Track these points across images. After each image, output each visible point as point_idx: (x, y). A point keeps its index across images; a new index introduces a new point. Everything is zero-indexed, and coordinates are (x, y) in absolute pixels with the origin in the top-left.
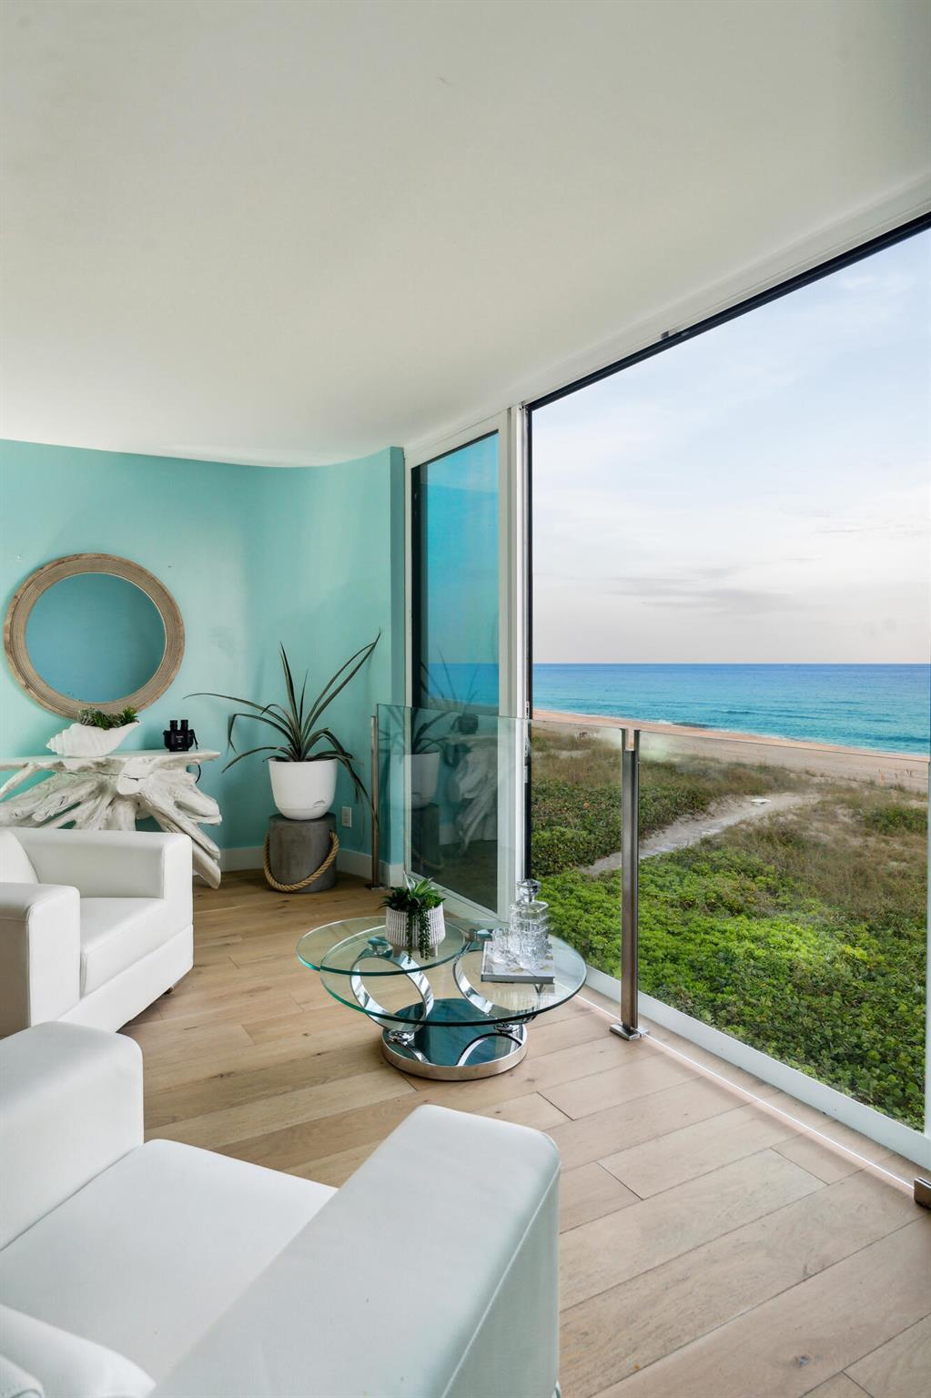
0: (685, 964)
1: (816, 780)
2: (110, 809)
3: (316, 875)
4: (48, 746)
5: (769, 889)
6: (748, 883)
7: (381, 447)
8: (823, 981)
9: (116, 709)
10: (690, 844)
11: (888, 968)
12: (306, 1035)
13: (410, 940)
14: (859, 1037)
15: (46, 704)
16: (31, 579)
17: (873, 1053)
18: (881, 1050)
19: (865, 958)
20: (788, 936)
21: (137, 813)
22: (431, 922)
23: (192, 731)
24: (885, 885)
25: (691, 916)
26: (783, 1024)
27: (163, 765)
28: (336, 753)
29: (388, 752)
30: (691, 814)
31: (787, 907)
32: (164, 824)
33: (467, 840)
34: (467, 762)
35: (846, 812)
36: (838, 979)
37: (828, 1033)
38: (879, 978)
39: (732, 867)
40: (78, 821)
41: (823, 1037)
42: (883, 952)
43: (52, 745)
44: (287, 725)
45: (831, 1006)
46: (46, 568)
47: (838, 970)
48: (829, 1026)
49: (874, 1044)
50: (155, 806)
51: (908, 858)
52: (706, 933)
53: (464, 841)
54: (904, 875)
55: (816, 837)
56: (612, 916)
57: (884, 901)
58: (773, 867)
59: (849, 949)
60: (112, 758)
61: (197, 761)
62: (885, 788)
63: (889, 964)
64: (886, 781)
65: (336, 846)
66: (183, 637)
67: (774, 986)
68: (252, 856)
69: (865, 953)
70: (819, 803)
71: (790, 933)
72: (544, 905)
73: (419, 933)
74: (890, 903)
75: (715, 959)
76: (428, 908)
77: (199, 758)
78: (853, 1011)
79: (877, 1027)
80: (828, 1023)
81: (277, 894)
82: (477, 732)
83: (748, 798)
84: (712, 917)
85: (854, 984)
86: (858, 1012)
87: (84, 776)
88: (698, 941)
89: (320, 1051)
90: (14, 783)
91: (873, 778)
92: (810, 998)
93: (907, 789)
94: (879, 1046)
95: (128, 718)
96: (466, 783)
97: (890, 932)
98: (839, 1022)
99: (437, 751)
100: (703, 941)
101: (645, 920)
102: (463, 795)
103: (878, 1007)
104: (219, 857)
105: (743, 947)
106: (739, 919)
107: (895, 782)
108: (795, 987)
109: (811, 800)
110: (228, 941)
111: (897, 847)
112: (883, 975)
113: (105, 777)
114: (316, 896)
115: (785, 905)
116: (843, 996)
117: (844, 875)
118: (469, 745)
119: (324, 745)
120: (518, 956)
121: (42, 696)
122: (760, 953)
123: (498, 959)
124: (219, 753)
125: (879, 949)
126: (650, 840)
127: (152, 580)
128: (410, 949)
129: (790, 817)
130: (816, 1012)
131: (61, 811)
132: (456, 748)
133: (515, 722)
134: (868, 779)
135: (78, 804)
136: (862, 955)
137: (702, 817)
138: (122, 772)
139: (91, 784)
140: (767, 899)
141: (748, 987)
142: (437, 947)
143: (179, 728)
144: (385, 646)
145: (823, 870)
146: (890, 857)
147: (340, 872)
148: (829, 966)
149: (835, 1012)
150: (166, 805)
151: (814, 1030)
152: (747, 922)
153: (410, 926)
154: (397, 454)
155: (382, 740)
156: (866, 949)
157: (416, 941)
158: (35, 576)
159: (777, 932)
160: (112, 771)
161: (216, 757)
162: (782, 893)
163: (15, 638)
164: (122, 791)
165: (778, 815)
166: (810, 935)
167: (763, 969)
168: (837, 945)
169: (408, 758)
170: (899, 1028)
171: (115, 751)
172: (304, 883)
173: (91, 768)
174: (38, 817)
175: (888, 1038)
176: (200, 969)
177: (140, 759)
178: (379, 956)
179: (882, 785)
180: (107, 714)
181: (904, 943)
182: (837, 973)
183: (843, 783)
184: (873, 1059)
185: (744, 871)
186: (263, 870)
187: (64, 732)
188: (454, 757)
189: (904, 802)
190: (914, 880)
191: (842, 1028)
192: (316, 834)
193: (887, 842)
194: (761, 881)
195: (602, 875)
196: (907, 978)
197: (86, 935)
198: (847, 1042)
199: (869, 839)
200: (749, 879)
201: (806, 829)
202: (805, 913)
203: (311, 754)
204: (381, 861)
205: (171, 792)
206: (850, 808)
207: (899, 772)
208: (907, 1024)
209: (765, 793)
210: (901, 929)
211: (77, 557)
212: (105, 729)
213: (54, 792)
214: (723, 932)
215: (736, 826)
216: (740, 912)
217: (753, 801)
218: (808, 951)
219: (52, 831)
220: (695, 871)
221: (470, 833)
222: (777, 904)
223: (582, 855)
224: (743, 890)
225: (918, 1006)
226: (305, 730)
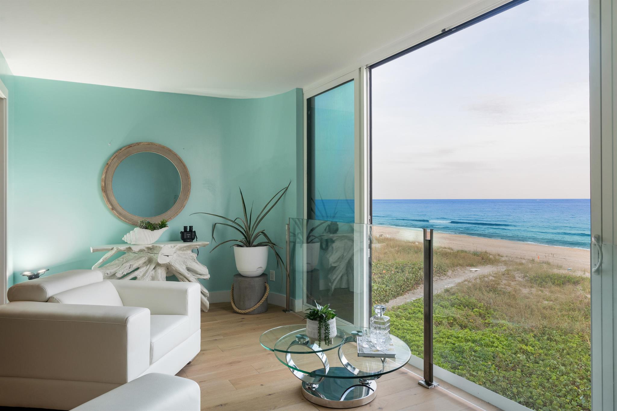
0: (438, 354)
1: (503, 259)
2: (154, 271)
3: (258, 305)
4: (123, 239)
5: (480, 315)
6: (470, 312)
7: (292, 88)
8: (511, 363)
9: (157, 220)
10: (439, 292)
11: (545, 357)
12: (262, 385)
13: (320, 335)
14: (531, 393)
15: (122, 218)
16: (115, 155)
17: (539, 401)
18: (543, 400)
19: (533, 352)
20: (491, 339)
21: (167, 273)
22: (330, 326)
23: (195, 231)
24: (541, 314)
25: (440, 329)
26: (491, 386)
27: (181, 249)
28: (268, 243)
29: (295, 243)
30: (438, 276)
31: (490, 325)
32: (181, 278)
33: (333, 287)
34: (333, 248)
35: (519, 276)
36: (519, 363)
37: (515, 390)
38: (541, 362)
39: (461, 304)
40: (138, 277)
41: (512, 393)
42: (542, 349)
43: (126, 238)
44: (243, 229)
45: (516, 376)
46: (123, 149)
47: (519, 357)
48: (515, 387)
49: (540, 396)
50: (176, 270)
51: (553, 299)
52: (448, 338)
53: (331, 288)
54: (551, 308)
55: (505, 288)
56: (399, 329)
57: (542, 322)
58: (483, 304)
59: (524, 347)
60: (155, 245)
61: (198, 247)
62: (540, 263)
63: (546, 355)
64: (540, 259)
65: (268, 290)
66: (190, 184)
67: (485, 366)
68: (225, 296)
69: (533, 349)
70: (505, 270)
71: (493, 338)
72: (388, 318)
73: (324, 332)
74: (545, 323)
75: (453, 352)
76: (329, 319)
77: (199, 245)
78: (528, 379)
79: (540, 388)
80: (514, 386)
81: (239, 315)
82: (338, 232)
83: (468, 268)
84: (451, 330)
85: (528, 365)
86: (530, 379)
87: (142, 254)
88: (444, 342)
89: (271, 393)
90: (106, 258)
91: (533, 258)
92: (504, 372)
93: (552, 263)
94: (542, 397)
95: (163, 225)
96: (332, 258)
97: (545, 338)
98: (520, 385)
99: (319, 242)
100: (447, 342)
101: (416, 331)
102: (331, 264)
103: (541, 377)
104: (208, 296)
105: (468, 345)
106: (466, 331)
107: (545, 260)
108: (496, 366)
109: (502, 269)
110: (217, 338)
111: (547, 294)
112: (543, 361)
113: (153, 255)
114: (258, 316)
115: (489, 324)
116: (522, 371)
117: (520, 308)
118: (334, 239)
119: (261, 238)
120: (376, 344)
121: (120, 214)
122: (478, 348)
123: (365, 345)
124: (209, 243)
125: (540, 347)
126: (417, 290)
127: (175, 156)
128: (320, 340)
129: (491, 278)
130: (508, 380)
131: (129, 272)
132: (327, 241)
133: (363, 225)
134: (531, 258)
135: (137, 269)
136: (531, 350)
137: (444, 278)
138: (160, 252)
139: (144, 258)
140: (480, 321)
141: (472, 366)
142: (333, 339)
143: (188, 230)
144: (293, 188)
145: (509, 306)
146: (544, 299)
147: (269, 304)
148: (514, 356)
149: (518, 380)
150: (182, 269)
151: (507, 389)
152: (469, 332)
153: (320, 329)
154: (300, 92)
155: (291, 236)
156: (533, 347)
157: (323, 336)
158: (117, 154)
159: (486, 338)
160: (155, 252)
161: (207, 245)
162: (487, 318)
163: (107, 185)
164: (160, 261)
165: (484, 277)
166: (503, 339)
167: (480, 357)
168: (518, 345)
169: (305, 245)
170: (552, 388)
171: (156, 242)
172: (251, 309)
173: (145, 250)
174: (119, 275)
175: (547, 393)
176: (204, 352)
177: (169, 245)
178: (301, 344)
179: (539, 261)
180: (153, 223)
181: (554, 344)
182: (518, 359)
183: (518, 261)
184: (539, 404)
185: (467, 306)
186: (230, 303)
187: (131, 232)
188: (326, 245)
189: (550, 270)
190: (557, 310)
191: (522, 388)
192: (258, 284)
193: (542, 291)
194: (477, 311)
195: (393, 308)
196: (555, 362)
197: (153, 333)
198: (525, 396)
199: (533, 289)
200: (470, 310)
201: (498, 284)
202: (500, 328)
203: (255, 243)
204: (291, 298)
205: (184, 262)
206: (522, 273)
207: (547, 255)
208: (556, 386)
209: (477, 265)
210: (551, 337)
211: (138, 144)
212: (151, 230)
213: (126, 262)
214: (458, 338)
215: (462, 282)
216: (465, 327)
217: (471, 270)
218: (503, 348)
219: (127, 281)
220: (441, 306)
221: (334, 284)
222: (485, 323)
223: (382, 297)
224: (467, 316)
225: (562, 377)
226: (252, 231)
